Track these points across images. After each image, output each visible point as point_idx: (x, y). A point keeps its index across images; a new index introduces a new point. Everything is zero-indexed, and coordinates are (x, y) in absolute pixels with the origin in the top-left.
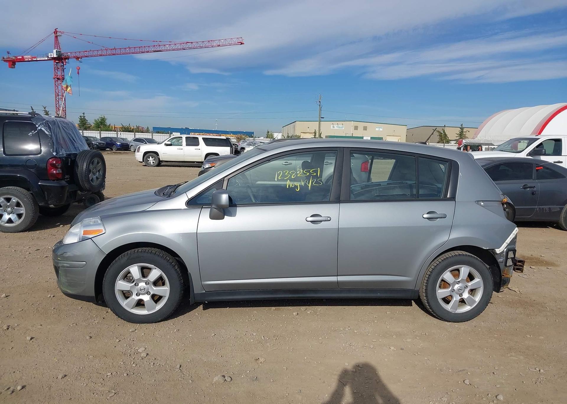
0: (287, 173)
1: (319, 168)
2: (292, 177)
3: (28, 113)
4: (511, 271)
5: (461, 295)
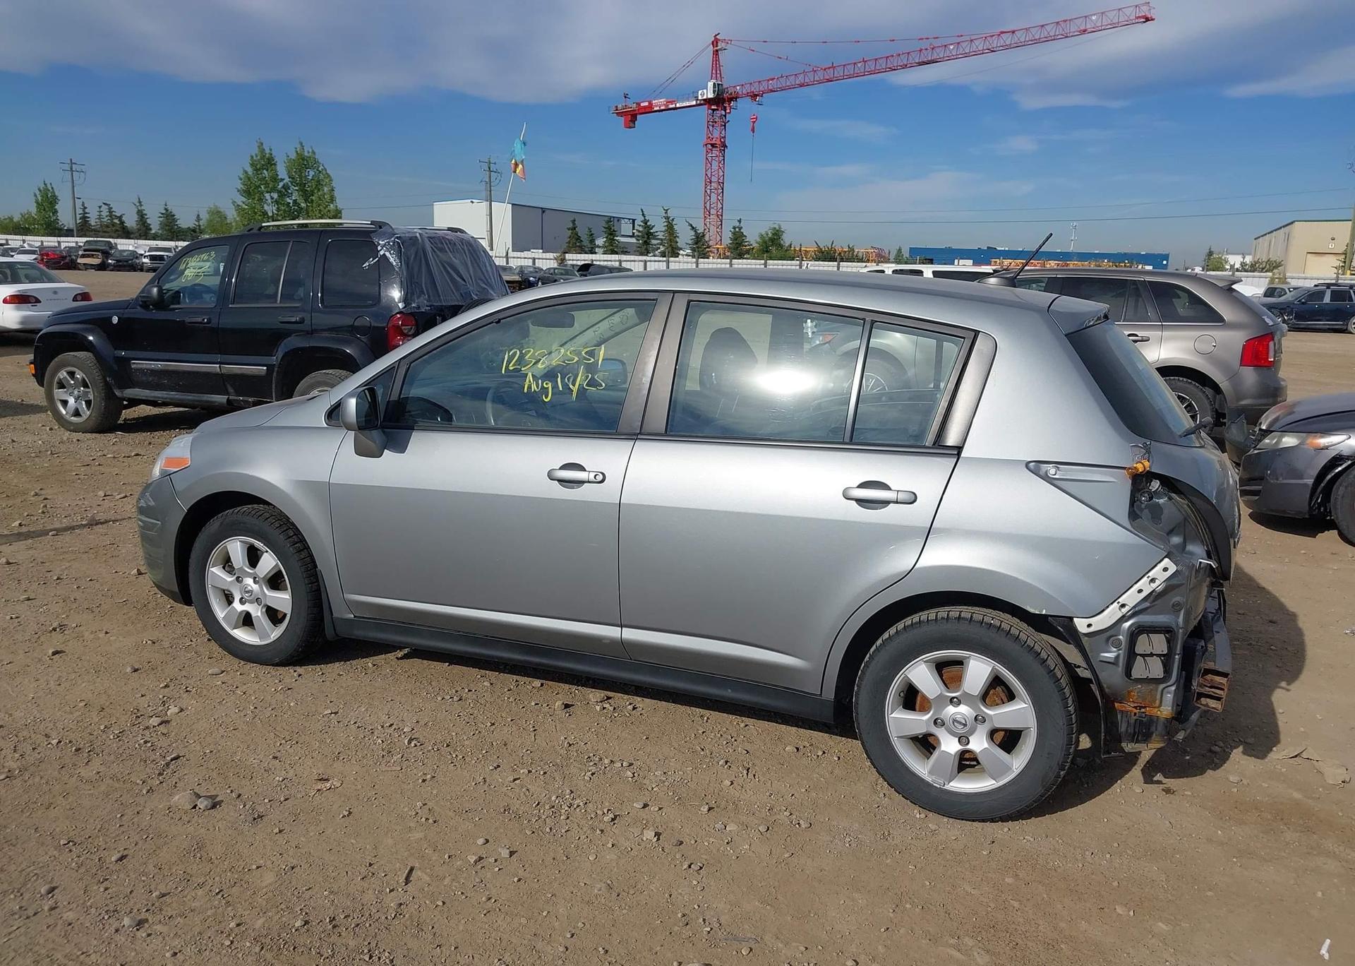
0: (529, 355)
3: (369, 223)
4: (1169, 697)
5: (964, 739)
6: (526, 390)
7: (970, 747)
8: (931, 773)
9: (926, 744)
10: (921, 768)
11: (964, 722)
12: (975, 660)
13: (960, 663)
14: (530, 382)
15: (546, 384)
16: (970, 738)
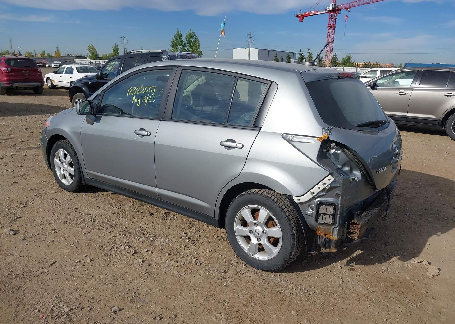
0: (135, 90)
1: (155, 86)
2: (137, 93)
3: (161, 51)
4: (336, 232)
5: (259, 239)
6: (133, 102)
7: (261, 242)
8: (249, 250)
9: (248, 239)
10: (245, 247)
11: (259, 233)
12: (263, 210)
13: (258, 210)
14: (134, 99)
15: (139, 100)
16: (261, 239)
